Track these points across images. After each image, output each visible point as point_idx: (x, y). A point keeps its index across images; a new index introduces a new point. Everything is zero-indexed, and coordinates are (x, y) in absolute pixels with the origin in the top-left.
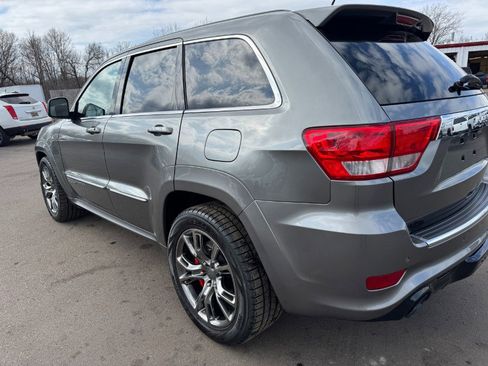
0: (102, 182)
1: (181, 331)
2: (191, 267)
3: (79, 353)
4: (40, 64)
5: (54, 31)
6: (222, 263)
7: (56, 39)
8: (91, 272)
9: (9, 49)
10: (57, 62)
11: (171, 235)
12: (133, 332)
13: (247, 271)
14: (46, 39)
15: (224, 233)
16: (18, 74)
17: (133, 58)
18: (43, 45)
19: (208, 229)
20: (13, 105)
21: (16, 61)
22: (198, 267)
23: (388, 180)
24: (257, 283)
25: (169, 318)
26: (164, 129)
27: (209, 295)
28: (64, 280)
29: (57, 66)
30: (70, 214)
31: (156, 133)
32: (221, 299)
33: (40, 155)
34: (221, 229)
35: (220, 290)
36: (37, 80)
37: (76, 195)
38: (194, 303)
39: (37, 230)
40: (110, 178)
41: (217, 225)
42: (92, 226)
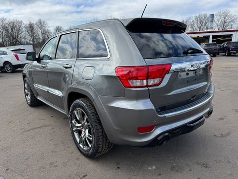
0: (46, 88)
1: (72, 153)
2: (78, 125)
3: (29, 158)
4: (33, 35)
5: (40, 20)
6: (88, 123)
7: (41, 24)
8: (40, 127)
9: (20, 28)
10: (41, 34)
11: (70, 111)
12: (52, 152)
13: (96, 125)
14: (36, 24)
15: (88, 110)
16: (23, 40)
17: (61, 36)
18: (35, 26)
19: (83, 108)
20: (18, 54)
21: (23, 33)
22: (80, 125)
23: (146, 88)
24: (100, 131)
25: (68, 147)
26: (68, 66)
27: (84, 137)
28: (28, 131)
29: (41, 37)
30: (35, 103)
31: (66, 68)
32: (87, 138)
33: (24, 76)
34: (87, 108)
35: (87, 134)
36: (32, 43)
37: (38, 94)
38: (78, 140)
39: (21, 109)
40: (50, 87)
41: (86, 106)
42: (45, 109)
